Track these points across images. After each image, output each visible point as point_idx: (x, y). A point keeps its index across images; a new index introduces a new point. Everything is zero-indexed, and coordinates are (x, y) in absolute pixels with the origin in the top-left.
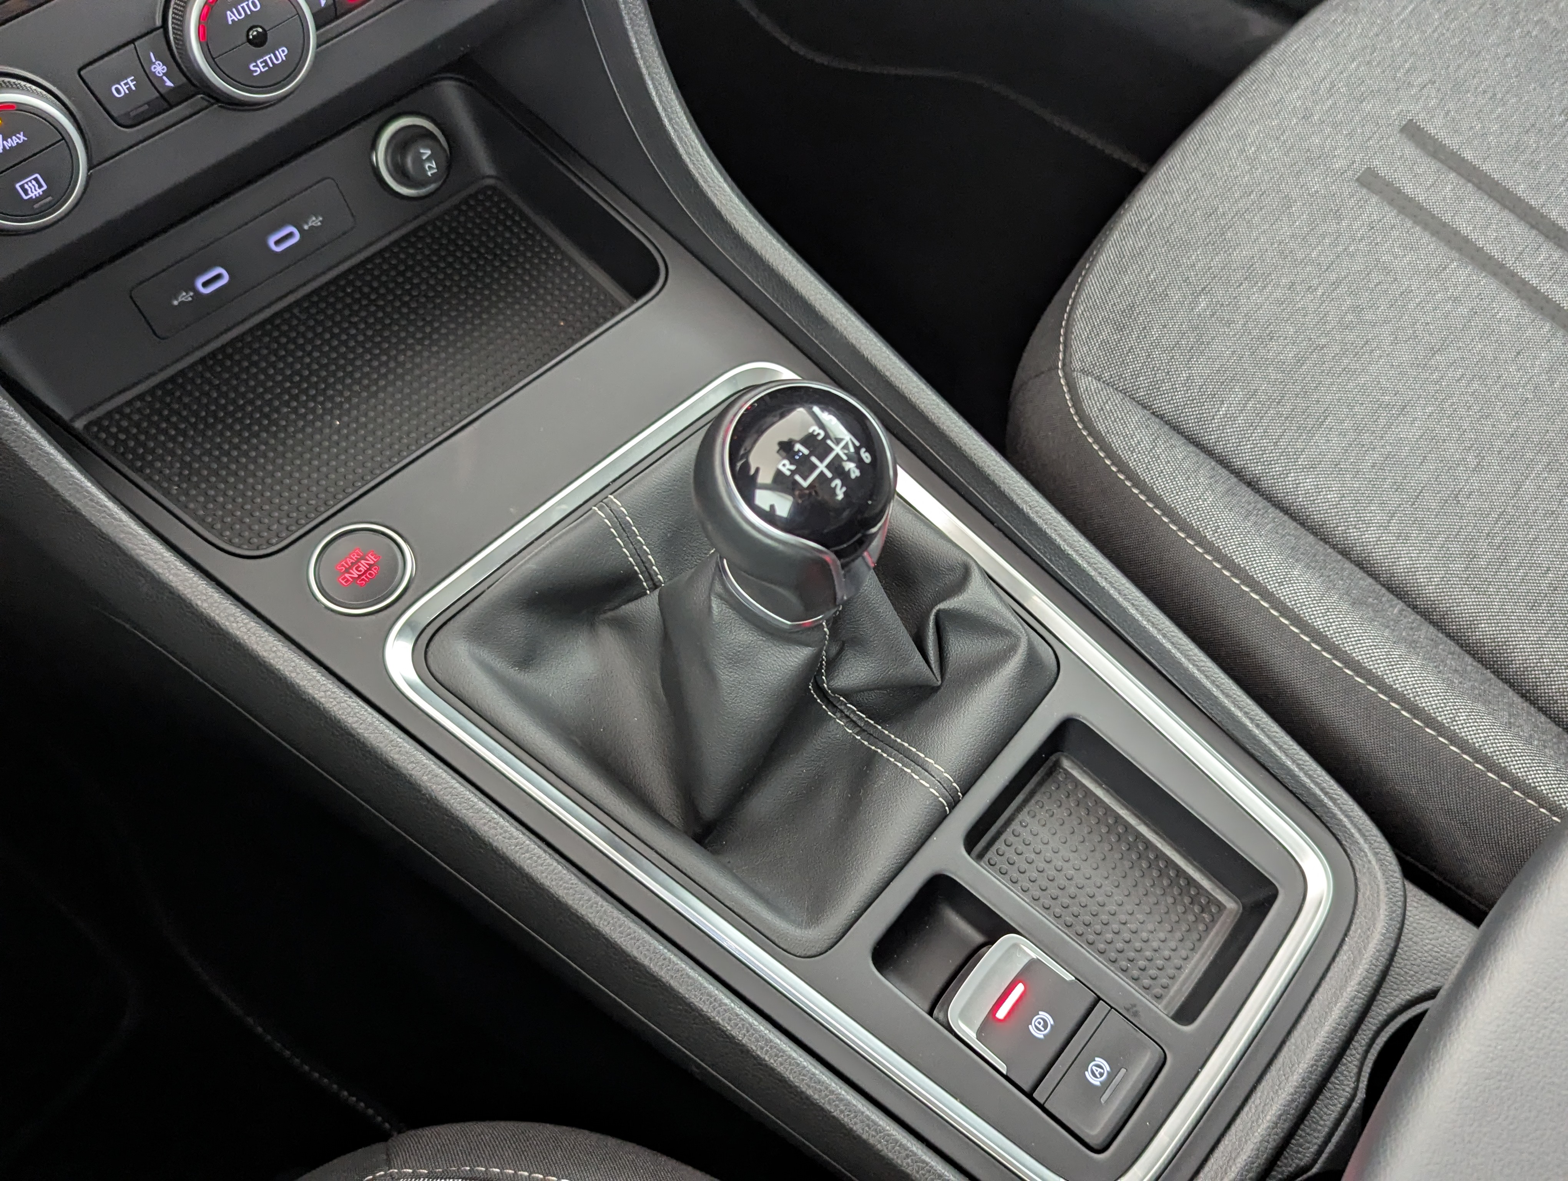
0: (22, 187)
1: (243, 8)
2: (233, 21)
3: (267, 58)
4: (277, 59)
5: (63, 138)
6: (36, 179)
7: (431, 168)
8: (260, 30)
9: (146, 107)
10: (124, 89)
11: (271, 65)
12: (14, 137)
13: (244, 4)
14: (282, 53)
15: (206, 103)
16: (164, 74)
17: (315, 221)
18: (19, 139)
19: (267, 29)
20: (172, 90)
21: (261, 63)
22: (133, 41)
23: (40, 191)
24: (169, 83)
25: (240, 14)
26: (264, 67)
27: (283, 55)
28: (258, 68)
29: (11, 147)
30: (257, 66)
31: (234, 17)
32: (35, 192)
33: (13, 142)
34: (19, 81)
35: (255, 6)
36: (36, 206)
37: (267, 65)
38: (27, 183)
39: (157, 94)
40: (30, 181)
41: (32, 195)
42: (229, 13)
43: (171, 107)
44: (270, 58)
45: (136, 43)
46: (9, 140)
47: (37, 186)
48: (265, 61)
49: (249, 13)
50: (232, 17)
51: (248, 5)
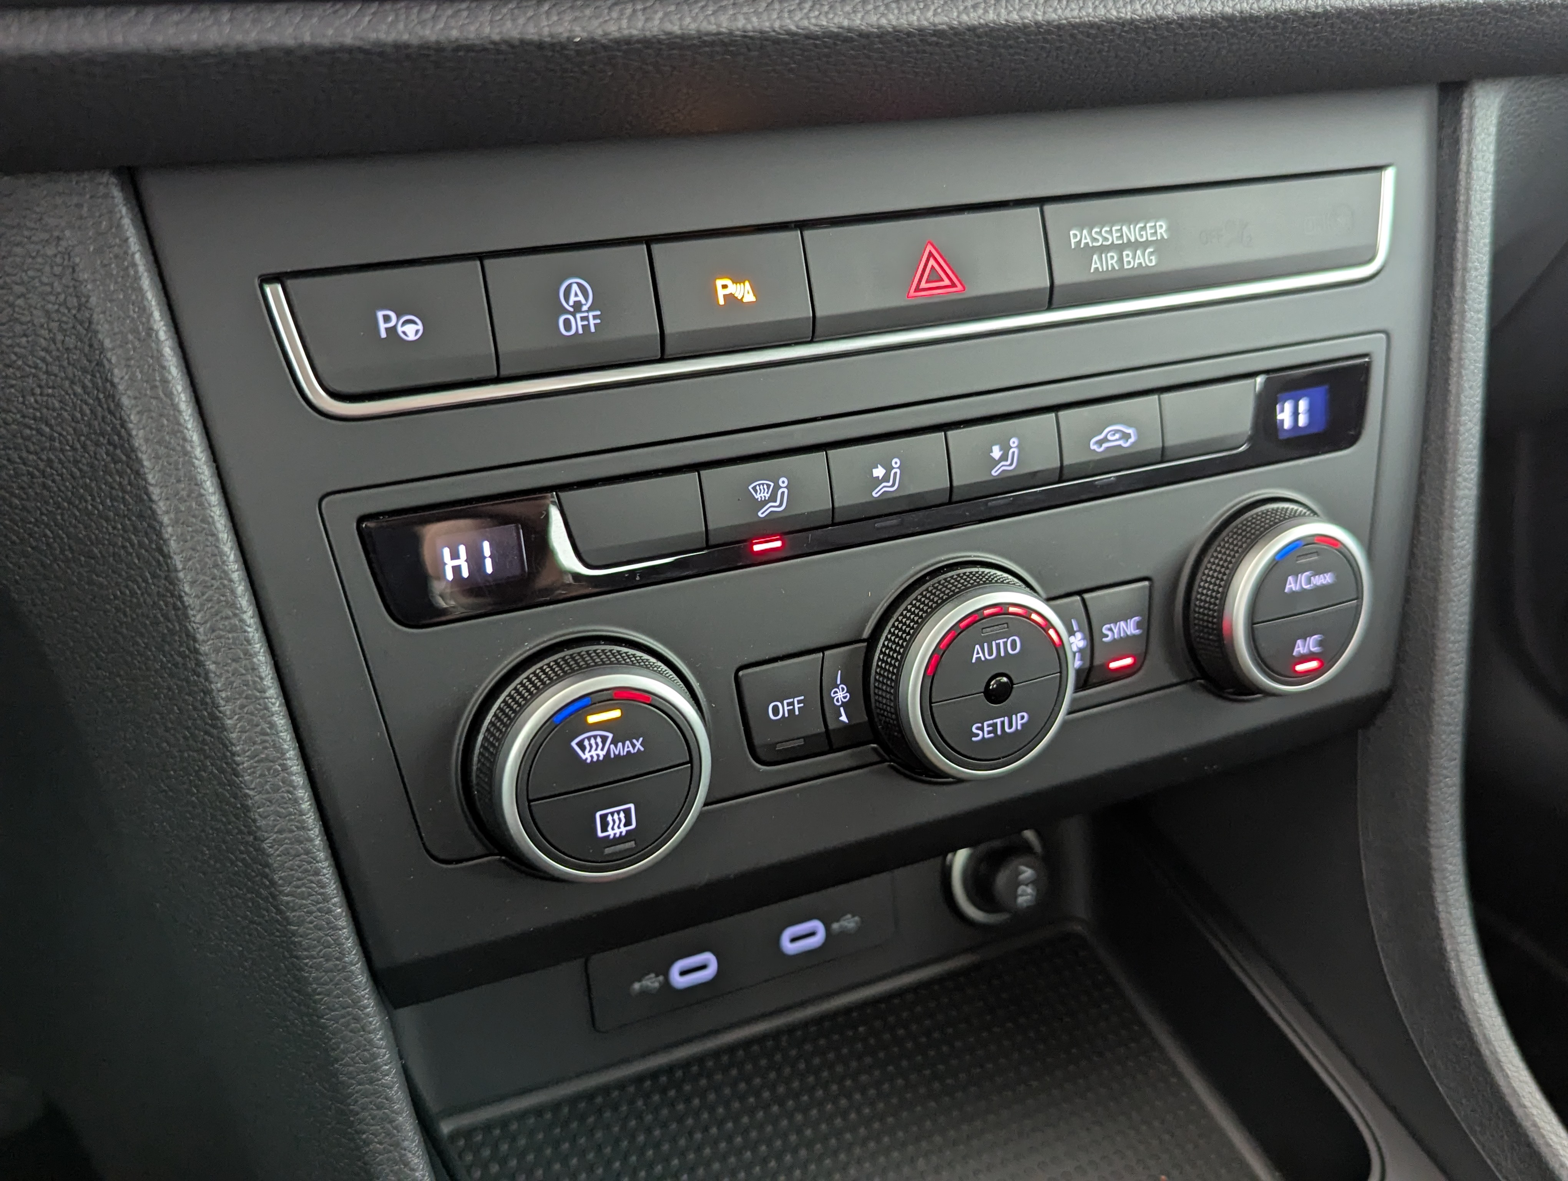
0: (604, 818)
1: (998, 645)
2: (979, 659)
3: (998, 721)
4: (1010, 726)
5: (691, 761)
6: (627, 812)
7: (1026, 896)
8: (1005, 679)
9: (801, 742)
10: (784, 709)
11: (999, 732)
12: (628, 743)
13: (1001, 641)
14: (1019, 720)
15: (876, 758)
16: (843, 703)
17: (849, 923)
18: (634, 746)
19: (1015, 681)
20: (846, 727)
21: (989, 726)
22: (822, 649)
23: (624, 830)
24: (844, 718)
25: (990, 654)
26: (989, 732)
27: (1020, 722)
28: (981, 732)
29: (617, 757)
30: (981, 729)
31: (981, 655)
32: (617, 828)
33: (622, 749)
34: (659, 664)
35: (1014, 648)
36: (608, 851)
37: (994, 731)
38: (612, 814)
39: (823, 730)
40: (618, 812)
41: (610, 833)
42: (977, 647)
43: (832, 750)
44: (1003, 723)
45: (827, 653)
46: (620, 745)
47: (623, 821)
48: (994, 725)
49: (1002, 654)
50: (979, 654)
51: (1005, 644)
